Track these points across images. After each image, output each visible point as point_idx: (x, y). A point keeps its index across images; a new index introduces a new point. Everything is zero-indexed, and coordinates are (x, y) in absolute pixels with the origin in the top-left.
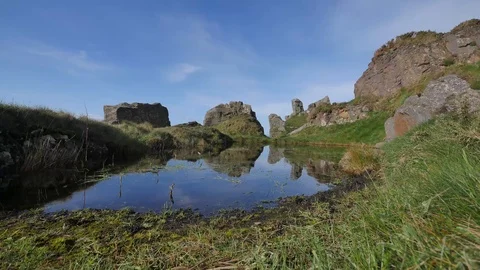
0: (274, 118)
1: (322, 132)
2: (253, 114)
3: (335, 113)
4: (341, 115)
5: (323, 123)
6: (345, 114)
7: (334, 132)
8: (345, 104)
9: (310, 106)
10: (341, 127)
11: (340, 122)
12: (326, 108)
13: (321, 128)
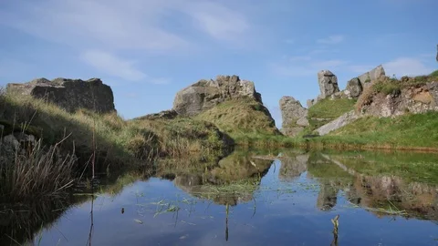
0: (289, 104)
1: (385, 128)
2: (257, 96)
3: (406, 94)
4: (417, 98)
5: (386, 111)
6: (424, 96)
7: (407, 126)
8: (425, 78)
9: (351, 83)
10: (418, 118)
11: (416, 110)
12: (389, 86)
13: (382, 121)
